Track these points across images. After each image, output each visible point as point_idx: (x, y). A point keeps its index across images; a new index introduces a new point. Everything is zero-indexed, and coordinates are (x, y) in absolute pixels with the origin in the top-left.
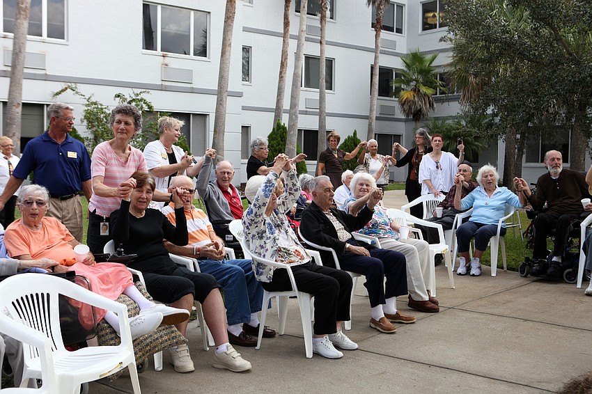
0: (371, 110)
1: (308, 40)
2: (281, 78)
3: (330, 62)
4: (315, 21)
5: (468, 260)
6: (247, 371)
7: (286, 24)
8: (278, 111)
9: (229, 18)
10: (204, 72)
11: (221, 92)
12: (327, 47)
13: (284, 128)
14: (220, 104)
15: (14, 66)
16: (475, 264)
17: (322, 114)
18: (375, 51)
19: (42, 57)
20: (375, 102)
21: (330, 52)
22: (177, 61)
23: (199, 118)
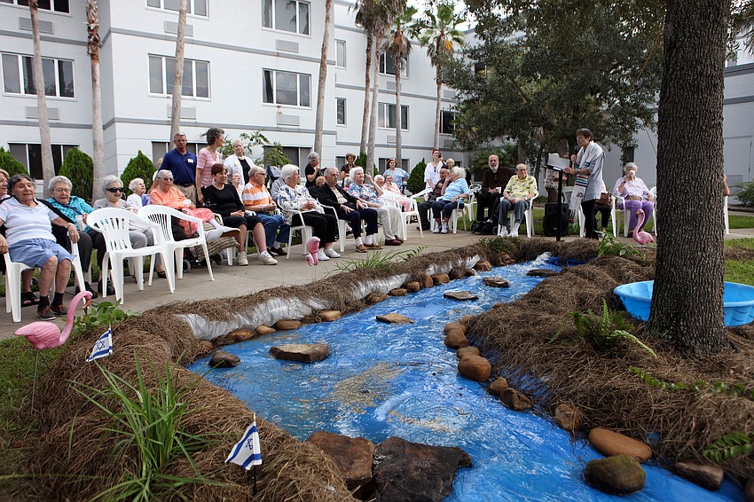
0: (435, 143)
1: (380, 91)
2: (364, 120)
3: (405, 109)
4: (392, 78)
5: (440, 224)
6: (275, 264)
7: (368, 81)
8: (362, 144)
9: (322, 78)
10: (306, 117)
11: (318, 132)
12: (400, 97)
13: (365, 156)
14: (317, 139)
15: (173, 117)
16: (444, 227)
17: (398, 147)
18: (438, 99)
19: (194, 110)
20: (438, 137)
21: (403, 101)
22: (288, 110)
23: (305, 150)
